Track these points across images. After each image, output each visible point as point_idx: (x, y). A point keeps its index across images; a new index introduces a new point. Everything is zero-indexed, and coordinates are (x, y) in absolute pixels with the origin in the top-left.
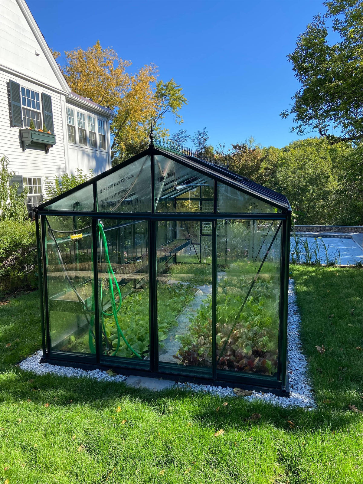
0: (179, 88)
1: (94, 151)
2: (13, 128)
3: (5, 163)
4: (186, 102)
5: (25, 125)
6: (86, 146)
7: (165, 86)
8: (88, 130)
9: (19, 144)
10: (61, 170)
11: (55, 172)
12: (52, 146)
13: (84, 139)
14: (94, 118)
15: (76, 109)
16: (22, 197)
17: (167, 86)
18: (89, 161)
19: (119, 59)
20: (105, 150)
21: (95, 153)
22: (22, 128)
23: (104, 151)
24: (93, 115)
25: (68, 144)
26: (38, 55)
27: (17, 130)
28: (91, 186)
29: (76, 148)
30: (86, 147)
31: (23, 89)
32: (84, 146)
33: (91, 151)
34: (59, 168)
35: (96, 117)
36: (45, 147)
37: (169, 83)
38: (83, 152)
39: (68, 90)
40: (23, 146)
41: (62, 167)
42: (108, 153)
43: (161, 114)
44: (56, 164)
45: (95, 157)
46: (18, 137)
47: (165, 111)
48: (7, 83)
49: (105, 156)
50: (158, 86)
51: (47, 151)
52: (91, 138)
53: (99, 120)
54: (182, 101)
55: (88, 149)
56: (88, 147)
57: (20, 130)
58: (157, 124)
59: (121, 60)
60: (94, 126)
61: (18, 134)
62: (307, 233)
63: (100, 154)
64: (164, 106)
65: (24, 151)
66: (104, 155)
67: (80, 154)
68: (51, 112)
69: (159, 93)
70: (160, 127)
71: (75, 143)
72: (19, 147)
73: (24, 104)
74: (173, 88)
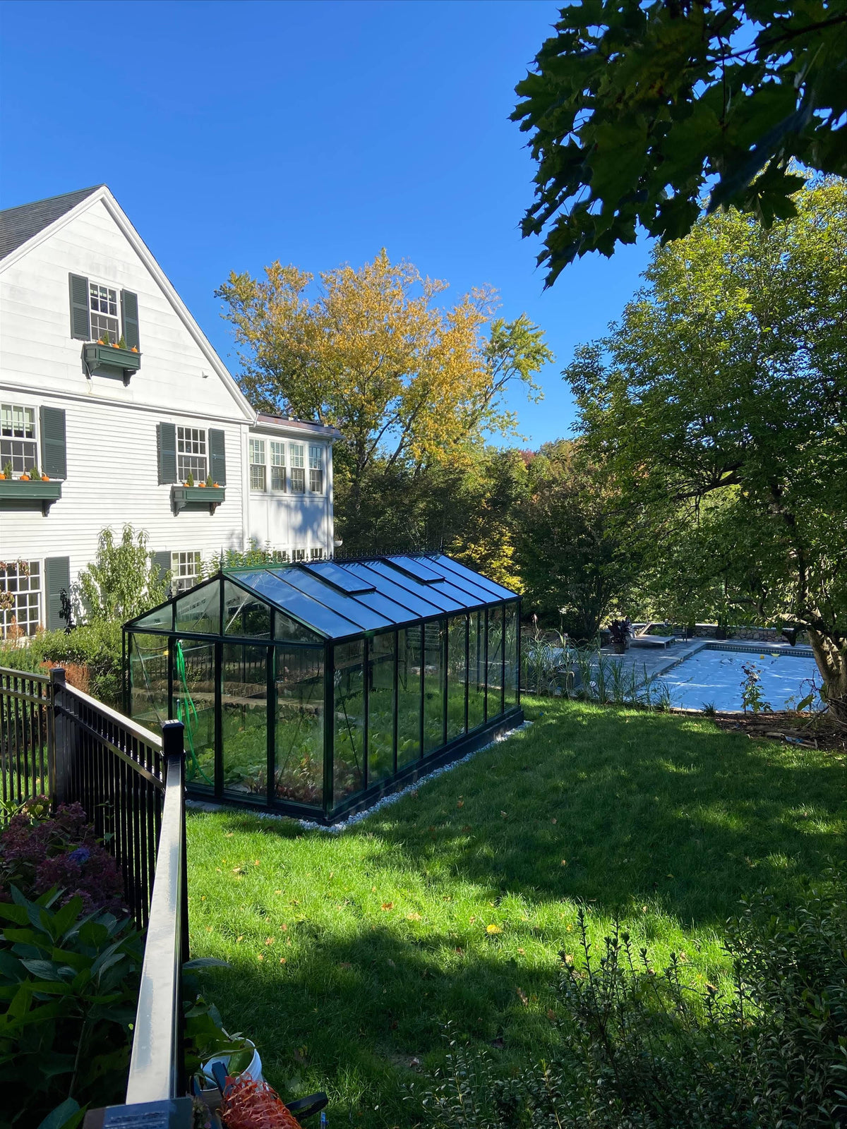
0: (538, 331)
1: (300, 499)
2: (162, 487)
3: (143, 539)
4: (551, 358)
5: (181, 478)
6: (285, 492)
7: (508, 328)
8: (289, 466)
9: (169, 507)
10: (234, 536)
11: (224, 541)
12: (219, 504)
13: (281, 481)
14: (302, 447)
15: (268, 439)
16: (163, 585)
17: (514, 328)
18: (289, 515)
19: (424, 278)
20: (322, 493)
21: (302, 501)
22: (175, 485)
23: (320, 496)
24: (300, 443)
25: (250, 494)
26: (206, 377)
27: (168, 487)
28: (170, 608)
29: (266, 498)
30: (285, 495)
31: (181, 430)
32: (281, 493)
33: (294, 499)
34: (232, 535)
35: (306, 445)
36: (210, 507)
37: (517, 323)
38: (280, 503)
39: (253, 416)
40: (176, 509)
41: (236, 532)
42: (327, 498)
43: (501, 383)
44: (227, 528)
45: (301, 508)
46: (168, 497)
47: (507, 376)
48: (157, 426)
49: (321, 505)
50: (495, 330)
51: (212, 511)
52: (296, 478)
53: (311, 447)
54: (544, 356)
55: (288, 497)
56: (288, 493)
57: (173, 488)
58: (490, 403)
59: (429, 280)
60: (302, 459)
61: (169, 493)
62: (756, 644)
63: (312, 501)
64: (505, 369)
65: (176, 516)
66: (319, 502)
67: (273, 506)
68: (223, 453)
69: (497, 342)
70: (495, 408)
71: (265, 491)
72: (169, 511)
73: (181, 450)
74: (525, 332)
